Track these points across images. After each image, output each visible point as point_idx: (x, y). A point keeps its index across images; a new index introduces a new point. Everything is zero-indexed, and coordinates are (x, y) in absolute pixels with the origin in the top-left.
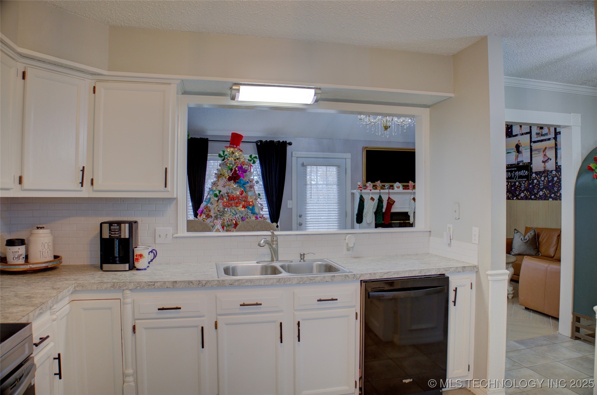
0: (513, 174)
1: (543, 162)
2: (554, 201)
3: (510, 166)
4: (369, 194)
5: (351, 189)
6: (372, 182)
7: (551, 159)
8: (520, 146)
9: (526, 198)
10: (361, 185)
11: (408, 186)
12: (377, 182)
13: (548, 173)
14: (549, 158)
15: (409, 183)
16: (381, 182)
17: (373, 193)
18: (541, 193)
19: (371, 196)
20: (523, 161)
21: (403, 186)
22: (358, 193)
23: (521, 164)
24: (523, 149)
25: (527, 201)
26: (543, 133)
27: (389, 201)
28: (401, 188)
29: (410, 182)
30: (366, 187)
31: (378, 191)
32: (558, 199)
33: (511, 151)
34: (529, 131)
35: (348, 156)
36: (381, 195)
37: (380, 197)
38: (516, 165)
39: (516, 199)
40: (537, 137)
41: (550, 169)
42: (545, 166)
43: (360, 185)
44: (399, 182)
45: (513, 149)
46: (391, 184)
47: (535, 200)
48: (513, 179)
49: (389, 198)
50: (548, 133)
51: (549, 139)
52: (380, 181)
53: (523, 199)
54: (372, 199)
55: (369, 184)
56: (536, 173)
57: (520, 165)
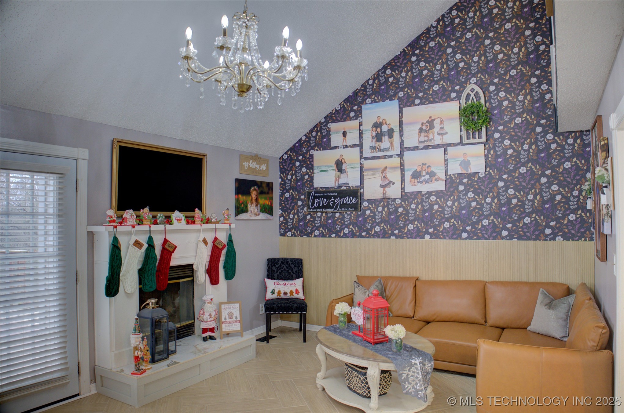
0: (331, 201)
1: (381, 186)
2: (399, 239)
3: (324, 189)
4: (130, 233)
5: (88, 225)
6: (134, 210)
7: (394, 183)
8: (343, 163)
9: (352, 235)
10: (115, 216)
11: (193, 217)
12: (143, 209)
13: (388, 203)
14: (390, 182)
15: (194, 211)
16: (151, 210)
17: (138, 233)
18: (377, 229)
19: (134, 238)
20: (348, 184)
21: (186, 217)
22: (107, 232)
23: (344, 188)
24: (348, 167)
25: (355, 239)
26: (382, 148)
27: (166, 247)
28: (184, 221)
29: (197, 210)
30: (122, 221)
31: (145, 228)
32: (405, 237)
33: (328, 169)
34: (358, 142)
35: (83, 153)
36: (151, 235)
37: (150, 239)
38: (335, 189)
39: (335, 237)
40: (372, 152)
41: (393, 197)
42: (385, 192)
43: (113, 216)
44: (180, 211)
45: (330, 166)
46: (167, 213)
47: (368, 237)
48: (332, 208)
49: (166, 241)
50: (389, 148)
51: (391, 156)
52: (149, 209)
53: (347, 237)
54: (138, 244)
55: (129, 214)
56: (369, 201)
57: (342, 188)
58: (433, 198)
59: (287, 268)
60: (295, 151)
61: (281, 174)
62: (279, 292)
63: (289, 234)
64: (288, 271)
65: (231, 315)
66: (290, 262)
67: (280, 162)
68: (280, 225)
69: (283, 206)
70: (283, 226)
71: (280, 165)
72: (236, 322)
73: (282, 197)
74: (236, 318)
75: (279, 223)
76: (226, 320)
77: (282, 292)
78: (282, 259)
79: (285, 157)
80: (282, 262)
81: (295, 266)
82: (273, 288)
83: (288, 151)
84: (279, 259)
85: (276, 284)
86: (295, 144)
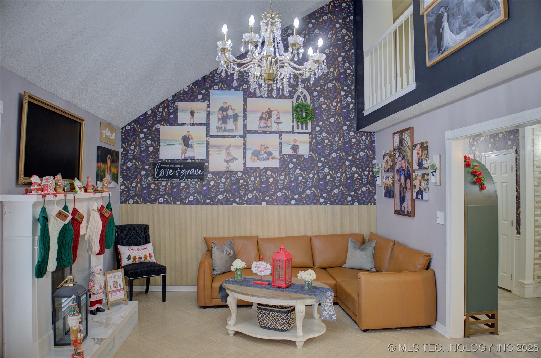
0: (177, 172)
1: (225, 161)
2: (240, 206)
3: (170, 161)
7: (236, 159)
8: (189, 139)
9: (197, 202)
13: (230, 175)
14: (234, 158)
18: (221, 197)
19: (57, 208)
20: (194, 157)
23: (189, 161)
24: (195, 142)
25: (200, 206)
26: (227, 129)
32: (245, 203)
33: (175, 143)
36: (67, 205)
38: (180, 161)
39: (180, 204)
40: (217, 132)
41: (235, 171)
42: (228, 166)
45: (177, 141)
47: (212, 204)
48: (178, 178)
49: (75, 210)
50: (234, 129)
51: (234, 137)
53: (192, 204)
54: (62, 215)
56: (214, 173)
57: (188, 161)
58: (269, 173)
59: (135, 234)
60: (139, 124)
61: (123, 145)
62: (135, 258)
63: (131, 201)
64: (136, 237)
65: (115, 283)
66: (137, 228)
67: (122, 133)
68: (121, 193)
69: (124, 175)
70: (124, 194)
71: (122, 135)
72: (120, 290)
73: (124, 166)
74: (120, 286)
75: (119, 191)
76: (112, 290)
77: (138, 257)
78: (129, 225)
79: (128, 128)
80: (129, 229)
81: (142, 232)
82: (128, 254)
83: (132, 122)
84: (126, 226)
85: (130, 250)
86: (140, 116)
